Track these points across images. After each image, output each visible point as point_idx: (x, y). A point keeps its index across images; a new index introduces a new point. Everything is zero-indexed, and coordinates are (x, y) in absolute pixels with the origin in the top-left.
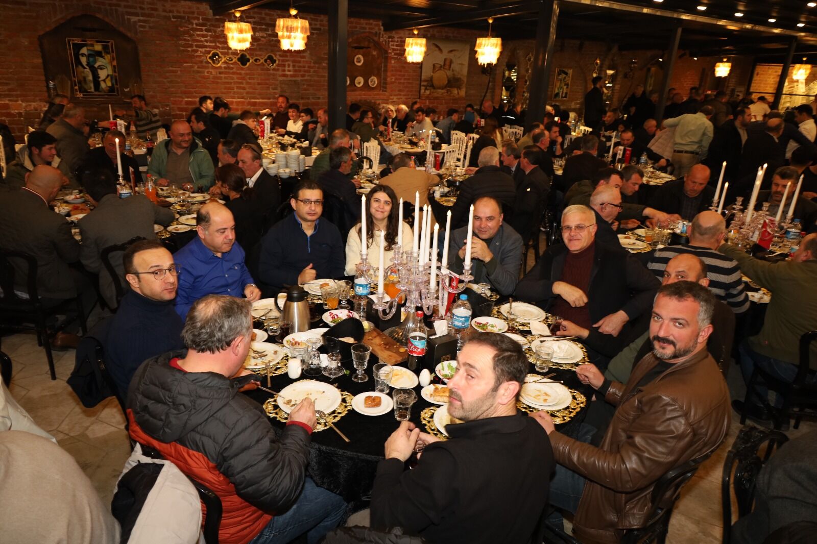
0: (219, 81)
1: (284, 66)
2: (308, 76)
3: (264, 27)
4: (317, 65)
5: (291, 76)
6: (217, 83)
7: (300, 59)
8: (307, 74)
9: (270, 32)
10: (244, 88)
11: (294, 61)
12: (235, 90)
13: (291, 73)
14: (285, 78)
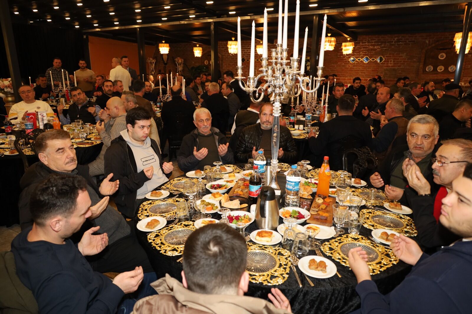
0: (353, 70)
1: (388, 61)
2: (403, 66)
3: (380, 43)
4: (409, 61)
5: (392, 66)
6: (352, 71)
7: (398, 58)
8: (402, 65)
9: (383, 46)
10: (364, 73)
11: (394, 59)
12: (360, 74)
13: (392, 65)
14: (387, 68)
